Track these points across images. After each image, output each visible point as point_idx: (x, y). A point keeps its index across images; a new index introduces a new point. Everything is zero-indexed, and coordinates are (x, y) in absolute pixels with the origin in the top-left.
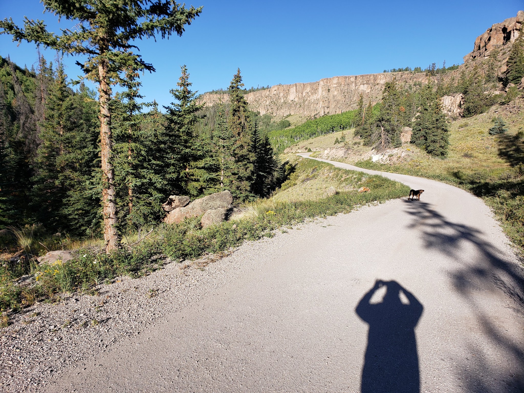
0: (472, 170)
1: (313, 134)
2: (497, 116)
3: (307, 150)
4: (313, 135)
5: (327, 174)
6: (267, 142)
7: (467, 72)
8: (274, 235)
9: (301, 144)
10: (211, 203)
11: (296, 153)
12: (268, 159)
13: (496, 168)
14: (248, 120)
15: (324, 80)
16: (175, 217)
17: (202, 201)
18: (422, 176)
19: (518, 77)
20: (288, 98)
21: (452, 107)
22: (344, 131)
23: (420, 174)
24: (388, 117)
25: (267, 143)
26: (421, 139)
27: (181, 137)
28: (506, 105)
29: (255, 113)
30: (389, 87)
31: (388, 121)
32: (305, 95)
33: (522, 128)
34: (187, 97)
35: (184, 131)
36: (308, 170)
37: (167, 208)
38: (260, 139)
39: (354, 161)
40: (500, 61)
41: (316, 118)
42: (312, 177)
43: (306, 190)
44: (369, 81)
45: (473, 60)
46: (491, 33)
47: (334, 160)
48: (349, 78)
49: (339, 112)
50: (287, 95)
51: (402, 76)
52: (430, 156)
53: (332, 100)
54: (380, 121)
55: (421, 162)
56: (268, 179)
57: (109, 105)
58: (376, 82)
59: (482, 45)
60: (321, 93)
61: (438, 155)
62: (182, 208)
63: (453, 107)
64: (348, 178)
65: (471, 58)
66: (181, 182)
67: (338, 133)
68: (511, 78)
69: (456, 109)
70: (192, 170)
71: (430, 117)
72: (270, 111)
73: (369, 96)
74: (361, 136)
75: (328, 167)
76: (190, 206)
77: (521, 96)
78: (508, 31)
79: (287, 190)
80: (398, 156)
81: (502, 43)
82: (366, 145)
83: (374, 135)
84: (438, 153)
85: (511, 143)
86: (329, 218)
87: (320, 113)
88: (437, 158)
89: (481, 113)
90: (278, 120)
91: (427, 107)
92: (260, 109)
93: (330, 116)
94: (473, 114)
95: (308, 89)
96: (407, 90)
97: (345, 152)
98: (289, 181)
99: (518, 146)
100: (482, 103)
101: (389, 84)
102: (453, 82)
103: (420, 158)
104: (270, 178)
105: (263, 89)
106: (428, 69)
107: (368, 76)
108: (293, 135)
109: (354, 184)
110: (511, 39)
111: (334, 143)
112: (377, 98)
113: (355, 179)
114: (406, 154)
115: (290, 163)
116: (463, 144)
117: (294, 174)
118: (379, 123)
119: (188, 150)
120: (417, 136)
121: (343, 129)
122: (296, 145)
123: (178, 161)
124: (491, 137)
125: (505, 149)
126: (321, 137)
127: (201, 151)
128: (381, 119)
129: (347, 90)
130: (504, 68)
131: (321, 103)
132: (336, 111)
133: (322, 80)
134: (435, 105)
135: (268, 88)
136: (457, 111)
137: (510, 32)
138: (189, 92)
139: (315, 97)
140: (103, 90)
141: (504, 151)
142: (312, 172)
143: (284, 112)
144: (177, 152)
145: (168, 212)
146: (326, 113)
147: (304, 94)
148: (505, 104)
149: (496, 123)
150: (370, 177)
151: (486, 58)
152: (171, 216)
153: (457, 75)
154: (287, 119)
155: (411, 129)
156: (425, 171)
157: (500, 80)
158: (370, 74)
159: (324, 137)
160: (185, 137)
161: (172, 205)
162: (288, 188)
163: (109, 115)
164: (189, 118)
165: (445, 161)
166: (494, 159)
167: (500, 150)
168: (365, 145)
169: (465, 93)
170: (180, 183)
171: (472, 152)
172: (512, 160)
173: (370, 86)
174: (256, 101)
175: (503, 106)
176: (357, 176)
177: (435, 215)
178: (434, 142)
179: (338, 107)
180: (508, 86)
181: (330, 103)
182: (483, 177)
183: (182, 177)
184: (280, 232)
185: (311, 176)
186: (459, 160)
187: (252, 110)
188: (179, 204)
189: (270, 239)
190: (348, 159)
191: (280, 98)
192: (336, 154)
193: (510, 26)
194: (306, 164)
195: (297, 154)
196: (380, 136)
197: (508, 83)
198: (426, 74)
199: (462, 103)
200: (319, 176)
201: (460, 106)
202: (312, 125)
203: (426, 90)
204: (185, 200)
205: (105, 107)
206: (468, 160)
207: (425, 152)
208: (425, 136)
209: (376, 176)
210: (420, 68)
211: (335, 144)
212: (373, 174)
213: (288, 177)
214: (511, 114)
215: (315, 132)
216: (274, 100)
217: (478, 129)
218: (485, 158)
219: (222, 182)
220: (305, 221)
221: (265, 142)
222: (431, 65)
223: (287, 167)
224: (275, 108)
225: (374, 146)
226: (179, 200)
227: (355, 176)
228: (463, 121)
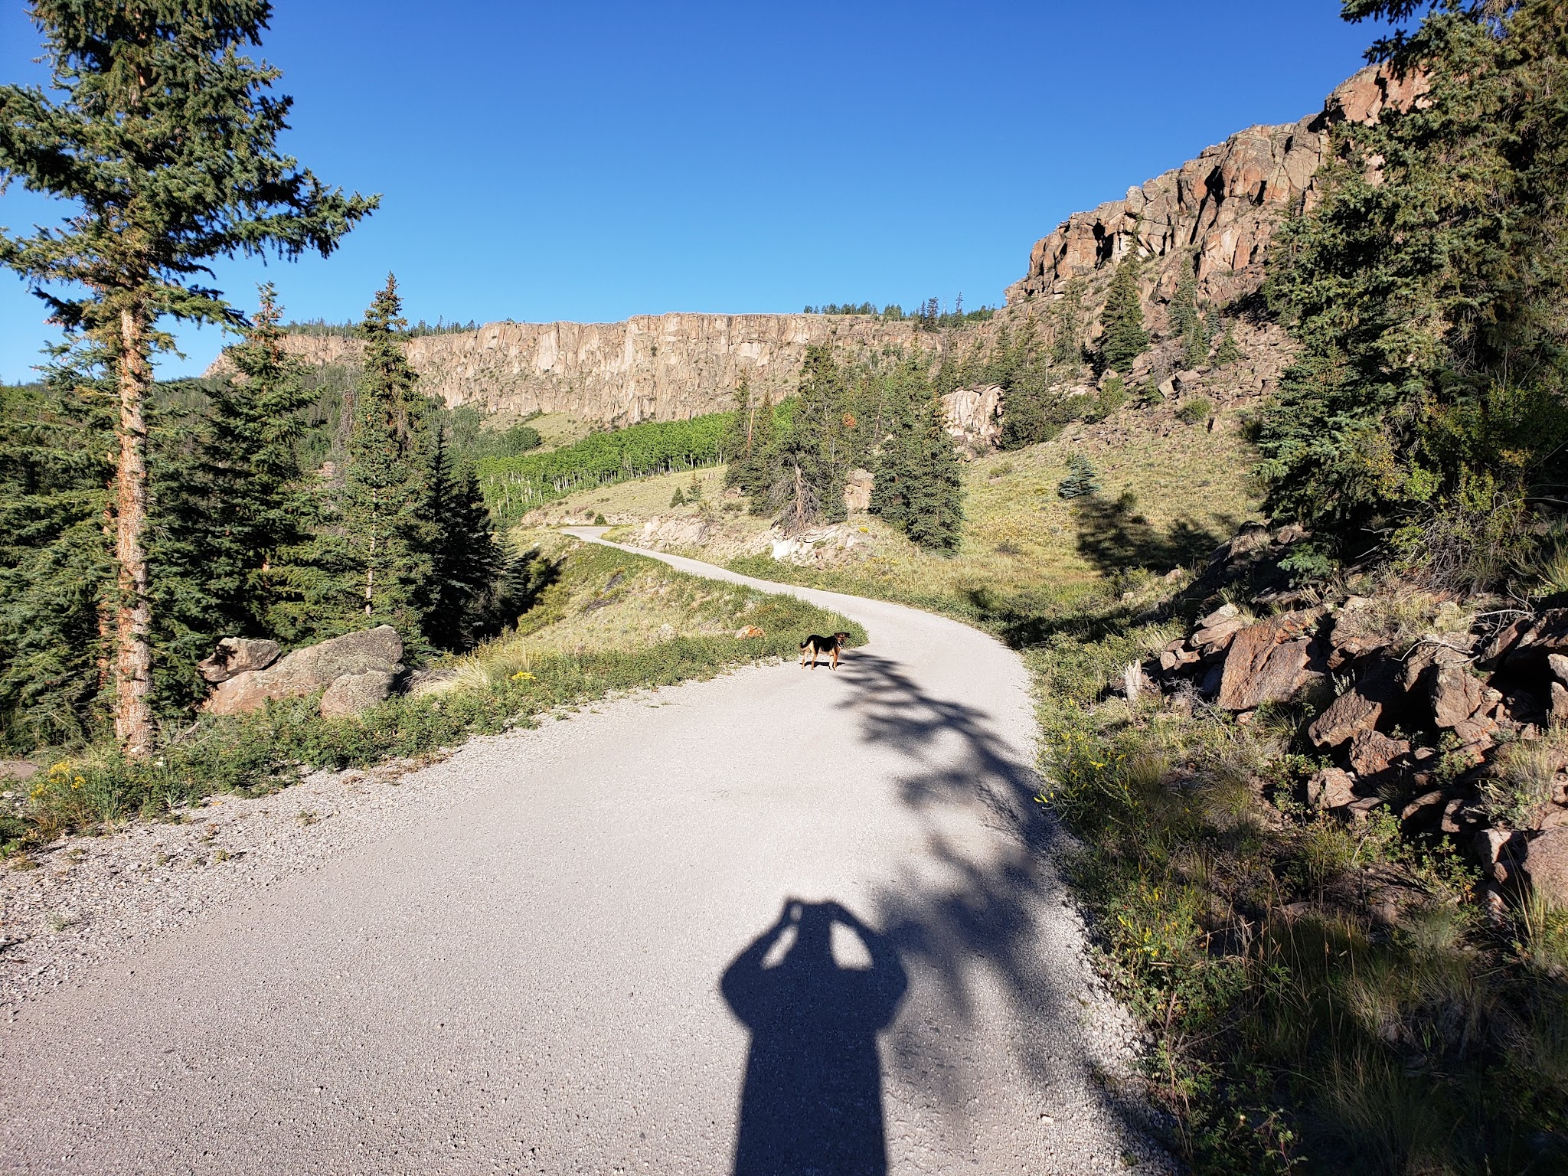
0: (1015, 587)
1: (610, 473)
2: (1076, 452)
3: (593, 520)
4: (609, 476)
5: (653, 590)
6: (471, 490)
7: (1013, 331)
8: (539, 723)
9: (576, 500)
10: (341, 660)
11: (560, 526)
12: (477, 543)
13: (1071, 581)
14: (417, 424)
15: (641, 321)
16: (238, 699)
17: (314, 655)
18: (894, 598)
19: (1126, 355)
20: (533, 363)
21: (976, 421)
22: (698, 471)
23: (890, 593)
24: (813, 442)
25: (474, 495)
26: (894, 503)
27: (253, 475)
28: (1098, 425)
29: (430, 400)
30: (816, 358)
31: (812, 450)
32: (584, 358)
33: (1131, 484)
34: (274, 368)
35: (264, 461)
36: (598, 578)
37: (211, 672)
38: (453, 481)
39: (724, 556)
40: (1088, 309)
41: (618, 427)
42: (611, 597)
43: (594, 633)
44: (764, 333)
45: (1026, 301)
46: (1067, 234)
47: (671, 552)
48: (711, 320)
49: (682, 415)
50: (531, 355)
51: (852, 326)
52: (917, 549)
53: (664, 380)
54: (791, 450)
55: (895, 565)
56: (477, 600)
57: (146, 407)
58: (783, 338)
59: (1047, 264)
60: (631, 356)
61: (936, 547)
62: (256, 674)
63: (980, 420)
64: (708, 603)
65: (1023, 293)
66: (249, 601)
67: (681, 474)
68: (1110, 356)
69: (985, 426)
70: (280, 570)
71: (918, 446)
72: (478, 396)
73: (765, 375)
74: (743, 488)
75: (655, 571)
76: (281, 667)
77: (1131, 404)
78: (1106, 235)
79: (537, 634)
80: (839, 545)
81: (1092, 264)
82: (757, 512)
83: (778, 486)
84: (937, 540)
85: (1106, 521)
86: (664, 690)
87: (630, 415)
88: (933, 552)
89: (1043, 440)
90: (504, 427)
91: (909, 420)
92: (447, 388)
93: (658, 425)
94: (1024, 442)
95: (594, 342)
96: (866, 366)
97: (702, 531)
98: (542, 608)
99: (1121, 529)
100: (1044, 415)
101: (815, 350)
102: (980, 355)
103: (891, 554)
104: (482, 599)
105: (457, 329)
106: (920, 313)
107: (763, 320)
108: (549, 473)
109: (725, 617)
110: (1113, 257)
111: (670, 501)
112: (786, 382)
113: (726, 603)
114: (857, 541)
115: (543, 555)
116: (997, 521)
117: (555, 589)
118: (789, 455)
119: (273, 514)
120: (885, 495)
121: (695, 464)
122: (560, 504)
123: (242, 542)
124: (1063, 504)
125: (1093, 535)
126: (634, 485)
127: (311, 517)
128: (794, 445)
129: (704, 355)
130: (1097, 330)
131: (633, 384)
132: (674, 413)
133: (635, 320)
134: (929, 416)
135: (470, 328)
136: (987, 430)
137: (1111, 236)
138: (280, 356)
139: (613, 367)
140: (133, 373)
141: (1091, 539)
142: (609, 584)
143: (521, 404)
144: (242, 518)
145: (215, 685)
146: (647, 415)
147: (582, 356)
148: (1096, 421)
149: (1073, 468)
150: (767, 600)
151: (1058, 297)
152: (223, 697)
153: (989, 334)
154: (531, 425)
155: (872, 476)
156: (905, 587)
157: (1087, 357)
158: (767, 314)
159: (642, 484)
160: (265, 478)
161: (227, 666)
162: (539, 628)
163: (144, 431)
164: (280, 426)
165: (954, 562)
166: (1068, 560)
167: (1081, 536)
168: (753, 512)
169: (1006, 385)
170: (245, 603)
171: (1020, 540)
172: (1108, 563)
173: (768, 347)
174: (432, 363)
175: (1090, 427)
176: (732, 597)
177: (903, 684)
178: (927, 511)
179: (681, 402)
180: (1104, 376)
181: (659, 388)
182: (1039, 604)
183: (254, 587)
184: (552, 719)
185: (609, 593)
186: (986, 560)
187: (421, 390)
188: (249, 661)
189: (530, 732)
190: (708, 548)
191: (508, 359)
192: (677, 536)
193: (1111, 222)
194: (593, 560)
195: (565, 531)
196: (793, 491)
197: (1105, 367)
198: (915, 325)
199: (999, 410)
200: (629, 595)
201: (995, 416)
202: (607, 448)
203: (909, 374)
204: (266, 649)
205: (136, 410)
206: (1007, 560)
207: (906, 537)
208: (904, 497)
209: (781, 598)
210: (899, 308)
211: (672, 506)
212: (774, 593)
213: (538, 595)
214: (1108, 448)
215: (614, 468)
216: (492, 365)
217: (1035, 481)
218: (1048, 557)
219: (370, 603)
220: (608, 696)
221: (465, 490)
222: (927, 302)
223: (534, 566)
224: (494, 390)
225: (778, 518)
226: (250, 650)
227: (727, 598)
228: (999, 459)
